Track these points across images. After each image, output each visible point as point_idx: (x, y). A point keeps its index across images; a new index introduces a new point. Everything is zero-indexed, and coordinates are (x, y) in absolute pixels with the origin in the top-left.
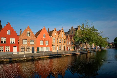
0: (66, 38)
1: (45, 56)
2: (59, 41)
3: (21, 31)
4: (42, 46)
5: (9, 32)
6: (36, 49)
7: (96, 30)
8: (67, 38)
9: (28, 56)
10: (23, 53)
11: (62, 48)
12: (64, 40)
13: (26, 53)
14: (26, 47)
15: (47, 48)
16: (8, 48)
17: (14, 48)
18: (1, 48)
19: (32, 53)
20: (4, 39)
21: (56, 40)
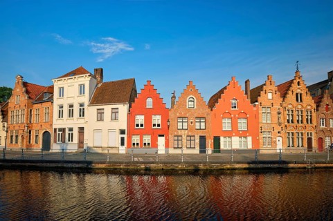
0: (314, 106)
1: (238, 163)
2: (285, 117)
3: (174, 97)
5: (150, 103)
6: (210, 142)
8: (318, 106)
9: (190, 160)
10: (178, 152)
11: (296, 140)
12: (305, 114)
13: (186, 151)
14: (184, 137)
15: (243, 139)
16: (147, 139)
17: (159, 138)
18: (136, 139)
19: (201, 152)
20: (140, 119)
21: (274, 113)
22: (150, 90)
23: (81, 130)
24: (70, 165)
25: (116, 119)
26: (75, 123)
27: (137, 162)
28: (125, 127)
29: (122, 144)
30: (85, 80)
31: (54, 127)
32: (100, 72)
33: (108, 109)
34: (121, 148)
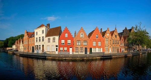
0: (119, 39)
1: (98, 57)
2: (112, 42)
3: (75, 33)
4: (95, 47)
5: (66, 35)
6: (88, 50)
7: (148, 33)
8: (120, 39)
9: (81, 56)
10: (77, 53)
11: (115, 49)
12: (117, 41)
13: (80, 53)
14: (79, 48)
15: (100, 49)
16: (66, 49)
17: (70, 48)
18: (61, 49)
19: (85, 53)
20: (63, 41)
21: (109, 40)
22: (67, 31)
23: (43, 45)
24: (40, 57)
25: (54, 42)
26: (41, 43)
27: (62, 57)
28: (57, 44)
29: (57, 50)
30: (44, 28)
31: (35, 45)
32: (49, 25)
33: (51, 38)
34: (56, 52)
